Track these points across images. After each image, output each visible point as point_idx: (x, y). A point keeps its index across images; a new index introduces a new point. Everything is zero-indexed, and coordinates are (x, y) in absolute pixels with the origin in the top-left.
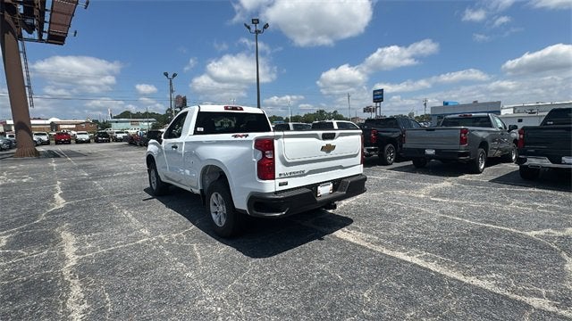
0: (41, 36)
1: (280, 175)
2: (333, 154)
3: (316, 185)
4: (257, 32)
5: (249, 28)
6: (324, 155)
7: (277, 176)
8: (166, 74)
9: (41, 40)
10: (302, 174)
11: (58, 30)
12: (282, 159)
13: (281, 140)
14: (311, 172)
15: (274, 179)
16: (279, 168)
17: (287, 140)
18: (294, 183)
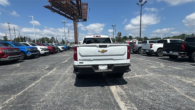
0: (82, 20)
1: (80, 59)
2: (105, 54)
3: (98, 65)
4: (142, 5)
5: (138, 4)
6: (101, 54)
7: (78, 60)
8: (112, 26)
9: (82, 21)
10: (90, 60)
11: (85, 18)
12: (80, 54)
13: (79, 47)
14: (94, 60)
15: (77, 61)
16: (79, 57)
17: (81, 47)
18: (85, 63)
